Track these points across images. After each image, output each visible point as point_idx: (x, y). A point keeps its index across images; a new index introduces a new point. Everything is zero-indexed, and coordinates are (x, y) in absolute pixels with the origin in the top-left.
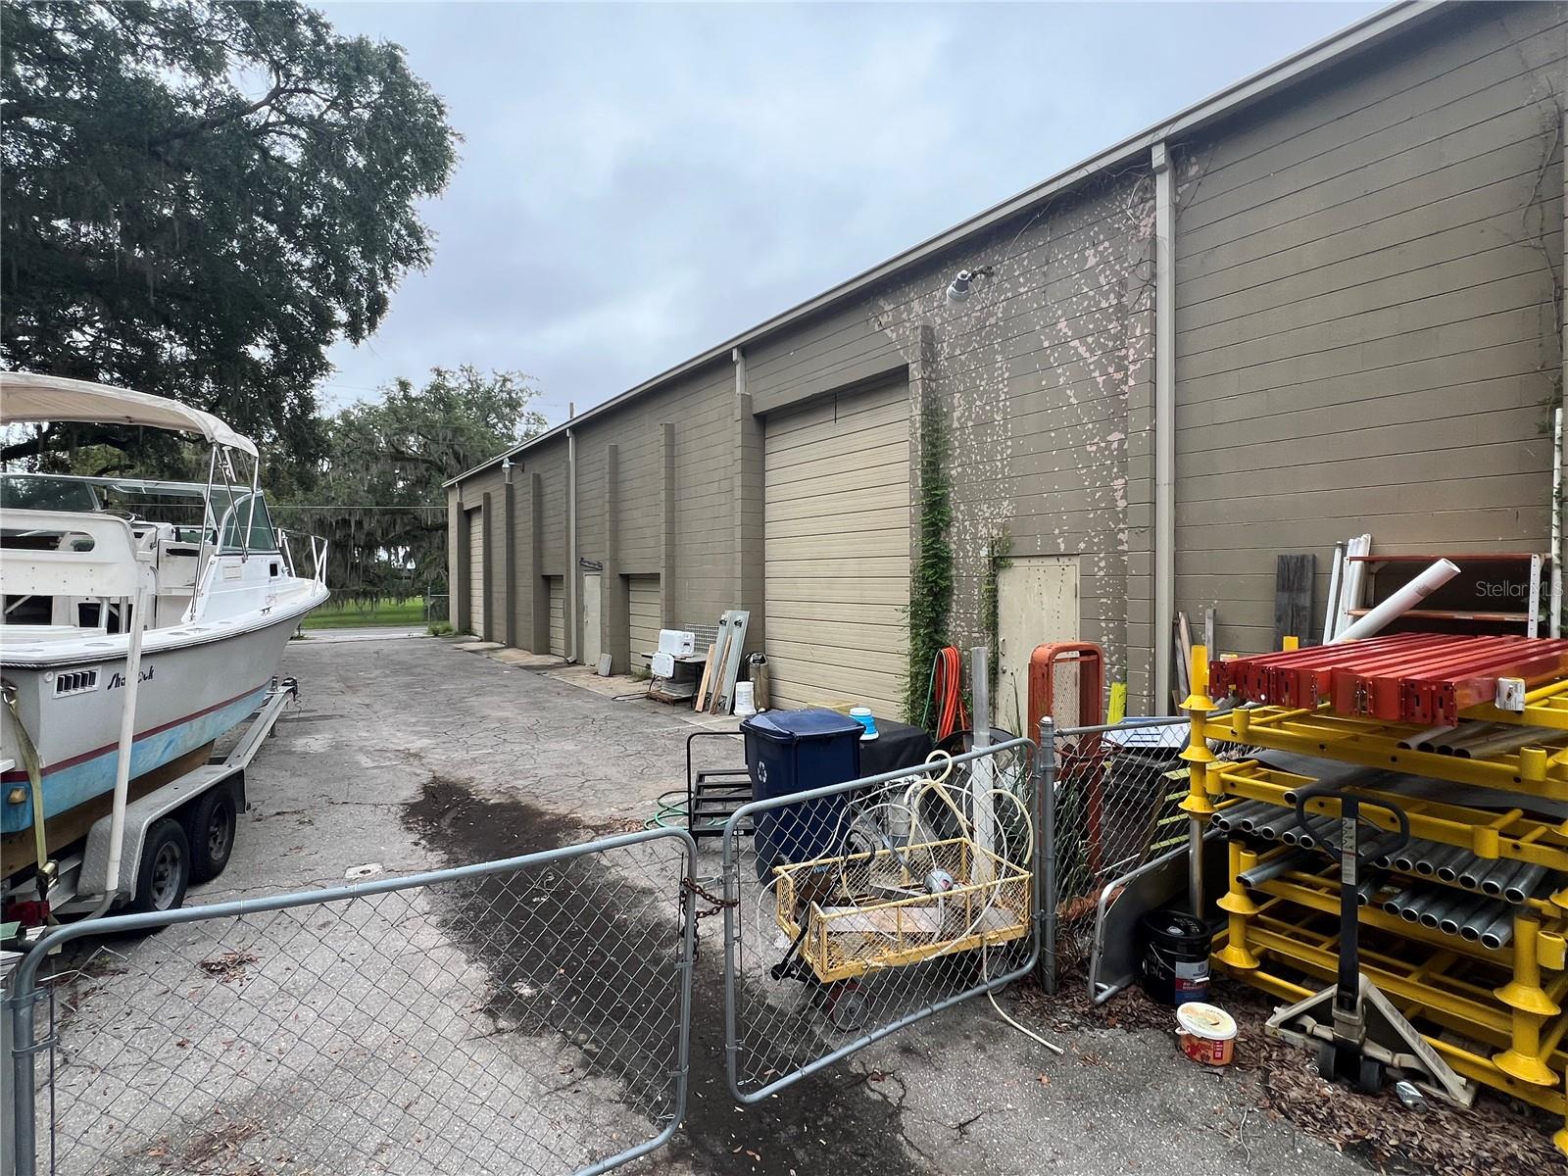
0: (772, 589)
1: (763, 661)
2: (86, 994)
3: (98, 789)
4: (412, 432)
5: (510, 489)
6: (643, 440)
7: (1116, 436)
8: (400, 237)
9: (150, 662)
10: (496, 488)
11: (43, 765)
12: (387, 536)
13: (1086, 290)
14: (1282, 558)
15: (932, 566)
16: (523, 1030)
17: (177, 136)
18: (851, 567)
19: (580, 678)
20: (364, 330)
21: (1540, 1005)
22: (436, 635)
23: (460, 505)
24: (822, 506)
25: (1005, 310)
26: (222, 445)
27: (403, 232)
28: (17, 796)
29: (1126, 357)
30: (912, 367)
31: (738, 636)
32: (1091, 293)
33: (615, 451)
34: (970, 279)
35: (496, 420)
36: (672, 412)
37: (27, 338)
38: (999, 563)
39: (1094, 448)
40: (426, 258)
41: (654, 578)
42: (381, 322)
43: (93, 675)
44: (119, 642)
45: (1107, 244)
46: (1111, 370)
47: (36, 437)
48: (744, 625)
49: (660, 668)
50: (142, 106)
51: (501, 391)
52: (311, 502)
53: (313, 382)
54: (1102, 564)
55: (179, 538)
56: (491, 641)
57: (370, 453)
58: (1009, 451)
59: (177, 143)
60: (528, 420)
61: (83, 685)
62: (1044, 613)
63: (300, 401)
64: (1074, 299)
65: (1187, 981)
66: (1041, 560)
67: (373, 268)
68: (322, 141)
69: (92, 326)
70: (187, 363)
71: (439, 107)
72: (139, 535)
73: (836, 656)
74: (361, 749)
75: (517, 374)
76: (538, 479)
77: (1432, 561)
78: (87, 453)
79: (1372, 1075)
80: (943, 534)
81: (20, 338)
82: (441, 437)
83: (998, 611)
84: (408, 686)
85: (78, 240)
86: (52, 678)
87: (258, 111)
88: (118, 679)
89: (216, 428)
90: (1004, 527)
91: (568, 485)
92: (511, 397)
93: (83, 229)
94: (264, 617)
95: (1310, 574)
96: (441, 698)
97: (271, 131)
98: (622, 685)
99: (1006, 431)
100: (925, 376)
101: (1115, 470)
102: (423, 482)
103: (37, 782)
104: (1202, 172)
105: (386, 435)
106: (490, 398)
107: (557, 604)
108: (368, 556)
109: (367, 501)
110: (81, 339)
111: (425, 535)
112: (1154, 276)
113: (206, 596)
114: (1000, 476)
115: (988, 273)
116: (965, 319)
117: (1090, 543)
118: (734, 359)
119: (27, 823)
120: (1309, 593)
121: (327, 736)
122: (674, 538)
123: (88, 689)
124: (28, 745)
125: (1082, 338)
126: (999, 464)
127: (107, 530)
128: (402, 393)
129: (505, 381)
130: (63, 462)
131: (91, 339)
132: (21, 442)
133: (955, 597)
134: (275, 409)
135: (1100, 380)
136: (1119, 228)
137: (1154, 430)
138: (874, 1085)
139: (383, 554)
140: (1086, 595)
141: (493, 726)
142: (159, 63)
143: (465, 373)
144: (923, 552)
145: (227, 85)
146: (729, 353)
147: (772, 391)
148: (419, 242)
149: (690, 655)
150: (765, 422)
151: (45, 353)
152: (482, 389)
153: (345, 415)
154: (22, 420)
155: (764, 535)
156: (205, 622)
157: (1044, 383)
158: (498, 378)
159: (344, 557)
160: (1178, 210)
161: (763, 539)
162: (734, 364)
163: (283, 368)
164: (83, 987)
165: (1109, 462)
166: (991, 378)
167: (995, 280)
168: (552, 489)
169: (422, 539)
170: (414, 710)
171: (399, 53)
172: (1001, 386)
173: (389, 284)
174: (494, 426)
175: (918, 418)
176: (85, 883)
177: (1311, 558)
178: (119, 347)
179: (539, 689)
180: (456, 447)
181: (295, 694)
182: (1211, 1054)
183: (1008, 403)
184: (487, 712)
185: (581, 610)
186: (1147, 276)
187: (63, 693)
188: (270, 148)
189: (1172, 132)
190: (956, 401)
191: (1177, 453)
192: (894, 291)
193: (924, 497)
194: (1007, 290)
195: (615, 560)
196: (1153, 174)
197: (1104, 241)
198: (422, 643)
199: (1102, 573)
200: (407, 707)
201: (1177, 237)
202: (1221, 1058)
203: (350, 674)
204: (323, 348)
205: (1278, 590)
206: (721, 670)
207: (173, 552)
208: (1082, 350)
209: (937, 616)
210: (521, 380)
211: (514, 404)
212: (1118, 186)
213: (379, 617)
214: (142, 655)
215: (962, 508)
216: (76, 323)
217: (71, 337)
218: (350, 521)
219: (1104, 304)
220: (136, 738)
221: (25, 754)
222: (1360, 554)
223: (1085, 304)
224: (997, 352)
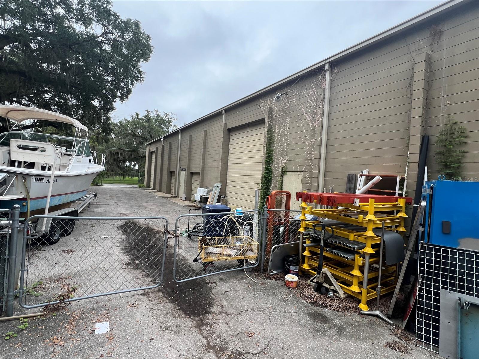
0: (229, 178)
1: (224, 198)
2: (36, 253)
3: (42, 207)
4: (139, 128)
5: (163, 146)
6: (198, 135)
7: (313, 140)
8: (136, 74)
9: (56, 178)
10: (159, 146)
11: (30, 198)
12: (129, 158)
13: (309, 101)
14: (348, 174)
15: (267, 173)
16: (134, 269)
17: (77, 44)
18: (249, 173)
19: (177, 201)
20: (125, 99)
21: (358, 273)
22: (140, 187)
23: (150, 150)
24: (243, 155)
25: (290, 105)
26: (78, 128)
27: (137, 72)
28: (24, 204)
29: (316, 119)
30: (266, 118)
31: (218, 190)
32: (310, 102)
33: (191, 137)
34: (281, 96)
35: (164, 126)
36: (206, 127)
37: (33, 95)
38: (284, 173)
39: (308, 143)
40: (142, 80)
41: (198, 173)
42: (130, 97)
43: (43, 179)
44: (49, 173)
45: (315, 89)
46: (313, 122)
47: (33, 123)
48: (220, 187)
49: (197, 198)
50: (68, 36)
51: (166, 118)
52: (108, 147)
53: (110, 112)
54: (308, 174)
55: (67, 151)
56: (155, 190)
57: (126, 134)
58: (288, 143)
59: (76, 46)
60: (173, 127)
61: (41, 181)
62: (294, 187)
63: (106, 117)
64: (306, 103)
65: (292, 271)
66: (294, 173)
67: (128, 82)
68: (116, 46)
69: (51, 93)
70: (76, 105)
71: (149, 38)
72: (57, 149)
73: (244, 197)
74: (111, 212)
75: (171, 113)
76: (170, 144)
77: (376, 176)
78: (47, 129)
79: (323, 290)
80: (271, 164)
81: (31, 95)
82: (147, 131)
83: (283, 186)
84: (128, 199)
85: (49, 70)
86: (34, 178)
87: (99, 38)
88: (49, 181)
89: (78, 124)
90: (286, 163)
91: (178, 146)
92: (168, 120)
93: (50, 67)
94: (86, 172)
95: (354, 179)
96: (136, 202)
97: (102, 43)
98: (188, 203)
99: (288, 137)
100: (269, 121)
101: (313, 149)
102: (141, 143)
103: (29, 201)
104: (337, 72)
105: (131, 129)
106: (162, 120)
107: (173, 180)
108: (123, 164)
109: (124, 147)
110: (47, 96)
111: (139, 158)
112: (324, 98)
113: (72, 165)
114: (285, 150)
115: (286, 94)
116: (280, 106)
117: (305, 169)
118: (223, 113)
119: (26, 211)
120: (353, 184)
121: (103, 209)
122: (205, 162)
123: (41, 182)
124: (28, 192)
125: (307, 113)
126: (285, 146)
127: (49, 147)
128: (137, 117)
129: (167, 115)
130: (40, 130)
131: (50, 97)
132: (29, 124)
133: (273, 182)
134: (99, 119)
135: (311, 125)
136: (318, 85)
137: (321, 139)
138: (210, 284)
139: (128, 164)
140: (303, 183)
141: (148, 210)
142: (74, 22)
143: (156, 112)
144: (265, 169)
145: (92, 29)
146: (221, 112)
147: (232, 123)
148: (141, 75)
149: (205, 195)
150: (230, 131)
151: (38, 100)
152: (160, 117)
153: (120, 122)
154: (30, 119)
155: (228, 163)
156: (70, 171)
157: (298, 125)
158: (165, 114)
159: (117, 163)
160: (331, 81)
161: (227, 164)
162: (223, 114)
163: (102, 108)
164: (35, 252)
165: (311, 147)
166: (285, 122)
167: (288, 96)
168: (174, 147)
169: (139, 160)
170: (128, 205)
171: (139, 23)
172: (287, 125)
173: (133, 86)
174: (163, 128)
175: (266, 132)
176: (37, 229)
177: (355, 175)
178: (58, 99)
179: (164, 202)
180: (151, 133)
181: (96, 197)
182: (290, 285)
183: (289, 130)
184: (148, 207)
185: (179, 181)
186: (322, 98)
187: (36, 182)
188: (102, 47)
189: (330, 61)
190: (276, 128)
191: (327, 146)
192: (264, 97)
193: (266, 154)
194: (291, 99)
195: (189, 168)
196: (326, 71)
197: (314, 88)
198: (135, 189)
199: (308, 177)
200: (127, 204)
201: (331, 88)
202: (293, 286)
203: (113, 195)
204: (113, 103)
205: (347, 183)
206: (213, 200)
207: (65, 154)
208: (307, 117)
209: (268, 187)
210: (171, 115)
211: (169, 122)
212: (318, 73)
213: (125, 182)
214: (54, 176)
215: (276, 158)
216: (46, 92)
217: (45, 96)
218: (119, 153)
219: (313, 105)
220: (51, 196)
221: (27, 195)
222: (365, 174)
223: (309, 104)
224: (287, 116)
